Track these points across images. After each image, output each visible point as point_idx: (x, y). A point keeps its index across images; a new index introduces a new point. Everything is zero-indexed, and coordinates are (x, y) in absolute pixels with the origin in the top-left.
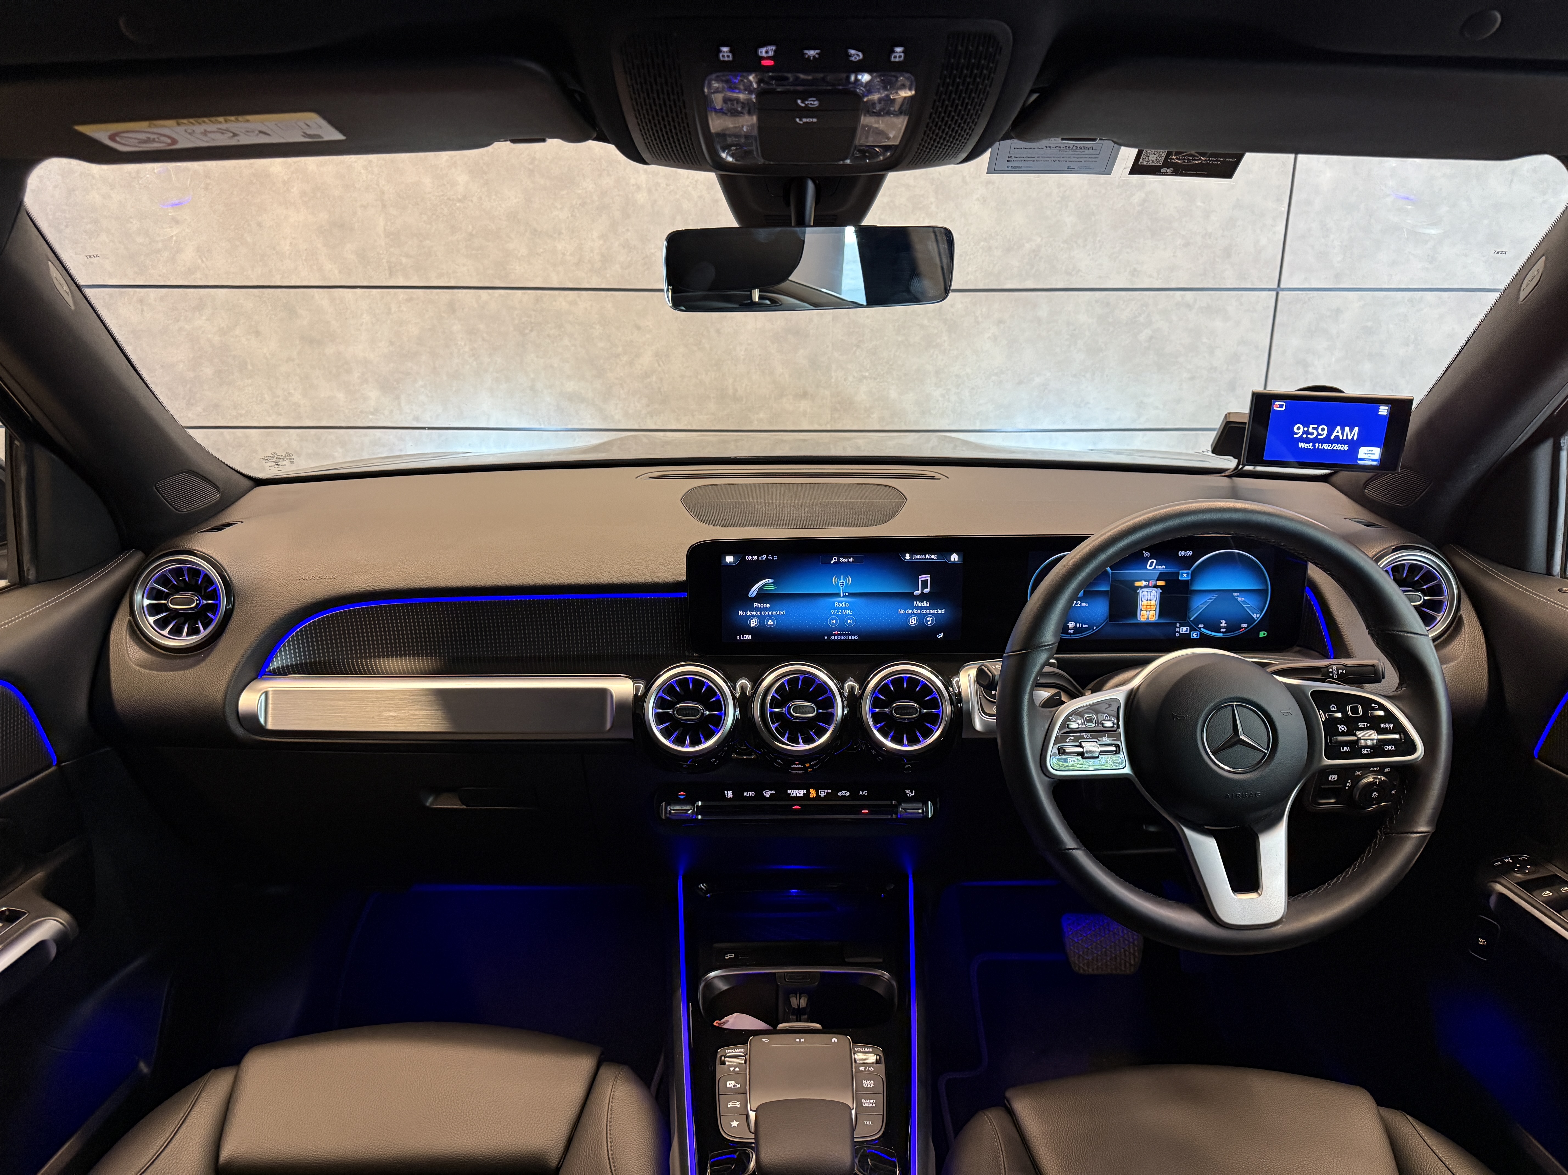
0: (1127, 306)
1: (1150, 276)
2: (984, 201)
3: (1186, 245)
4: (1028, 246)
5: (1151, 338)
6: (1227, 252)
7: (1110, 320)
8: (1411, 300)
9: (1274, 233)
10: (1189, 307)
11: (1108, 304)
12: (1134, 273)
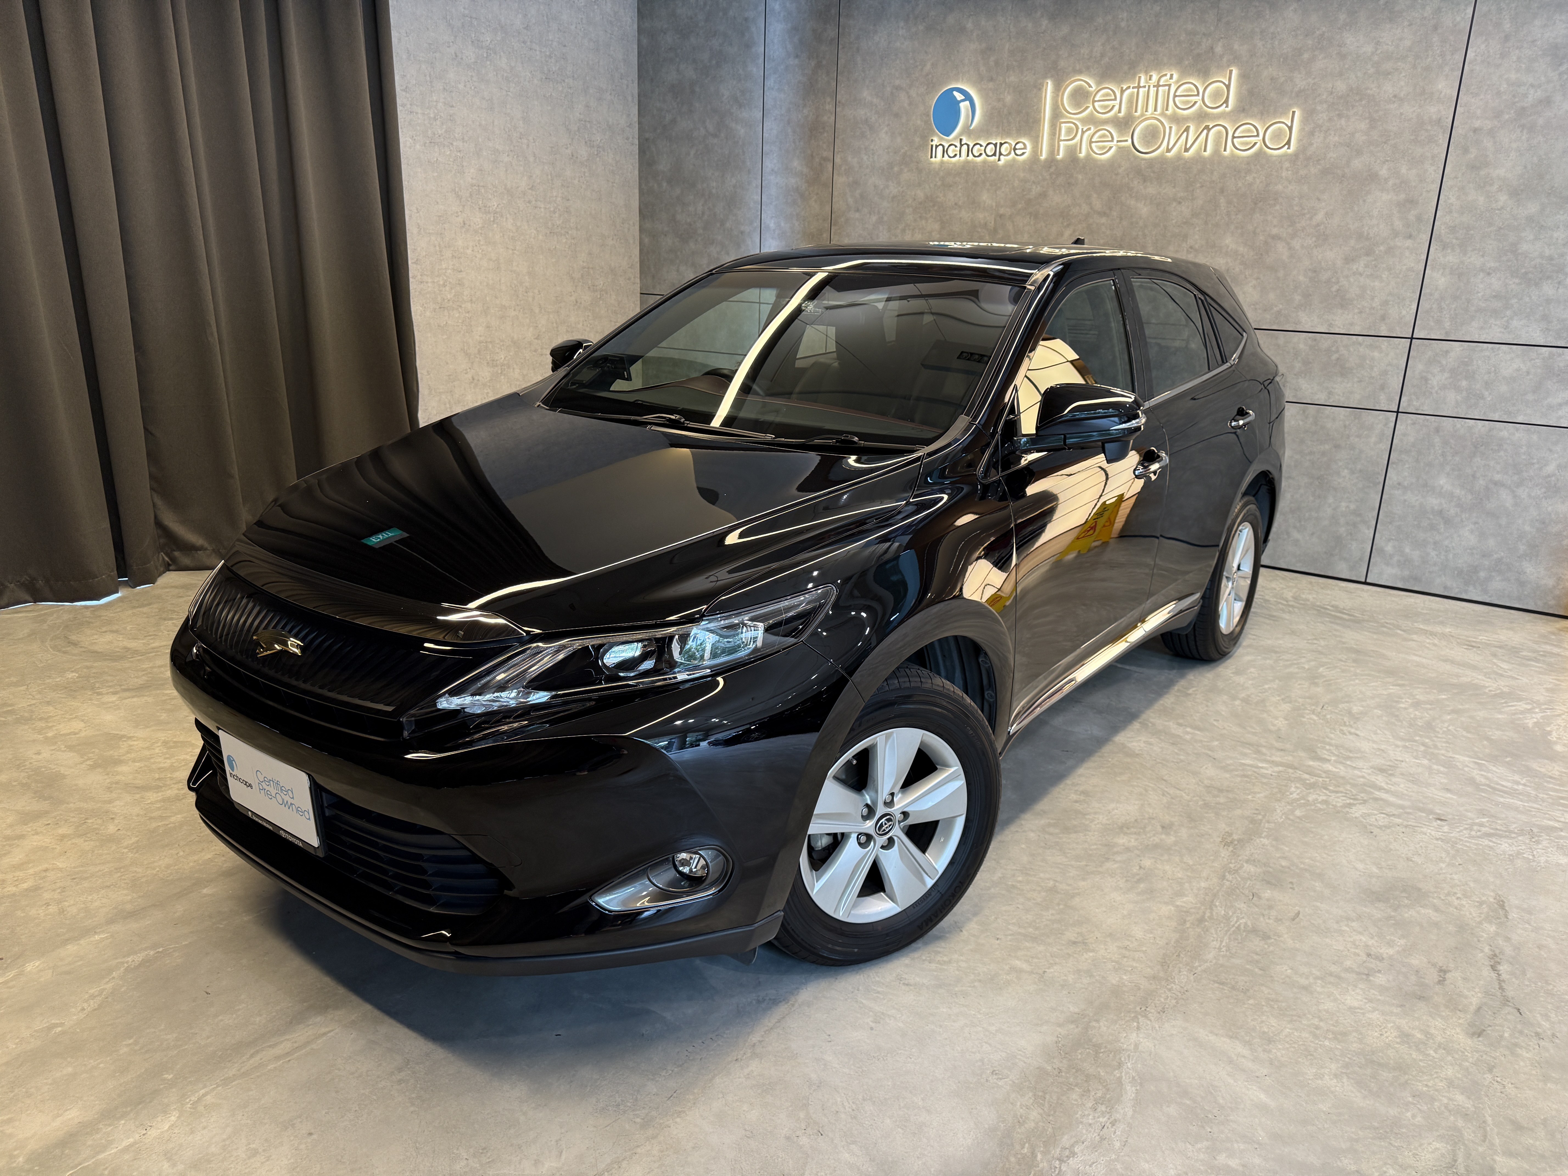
0: (1326, 342)
1: (1339, 328)
2: (1254, 287)
3: (1361, 312)
4: (1275, 309)
5: (1338, 359)
6: (1383, 318)
7: (1316, 348)
8: (1492, 349)
9: (1410, 309)
10: (1360, 344)
11: (1315, 340)
12: (1330, 325)
